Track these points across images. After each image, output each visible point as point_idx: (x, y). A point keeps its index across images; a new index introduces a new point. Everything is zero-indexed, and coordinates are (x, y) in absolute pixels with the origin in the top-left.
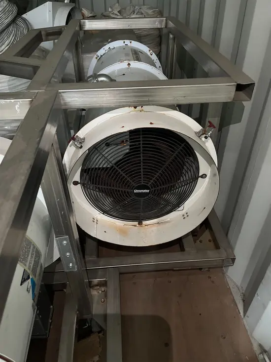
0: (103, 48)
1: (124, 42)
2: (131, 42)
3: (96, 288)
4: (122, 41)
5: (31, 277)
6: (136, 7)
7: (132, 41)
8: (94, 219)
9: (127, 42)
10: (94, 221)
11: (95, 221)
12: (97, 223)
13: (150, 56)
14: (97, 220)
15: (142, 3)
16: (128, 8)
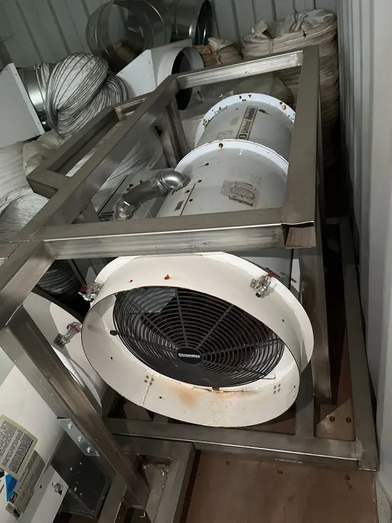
0: (212, 109)
1: (240, 97)
2: (250, 96)
3: (160, 466)
4: (238, 96)
5: (6, 474)
6: (300, 15)
7: (252, 94)
8: (147, 377)
9: (245, 96)
10: (146, 381)
11: (149, 380)
12: (151, 384)
13: (283, 110)
14: (153, 380)
15: (312, 6)
16: (288, 18)
